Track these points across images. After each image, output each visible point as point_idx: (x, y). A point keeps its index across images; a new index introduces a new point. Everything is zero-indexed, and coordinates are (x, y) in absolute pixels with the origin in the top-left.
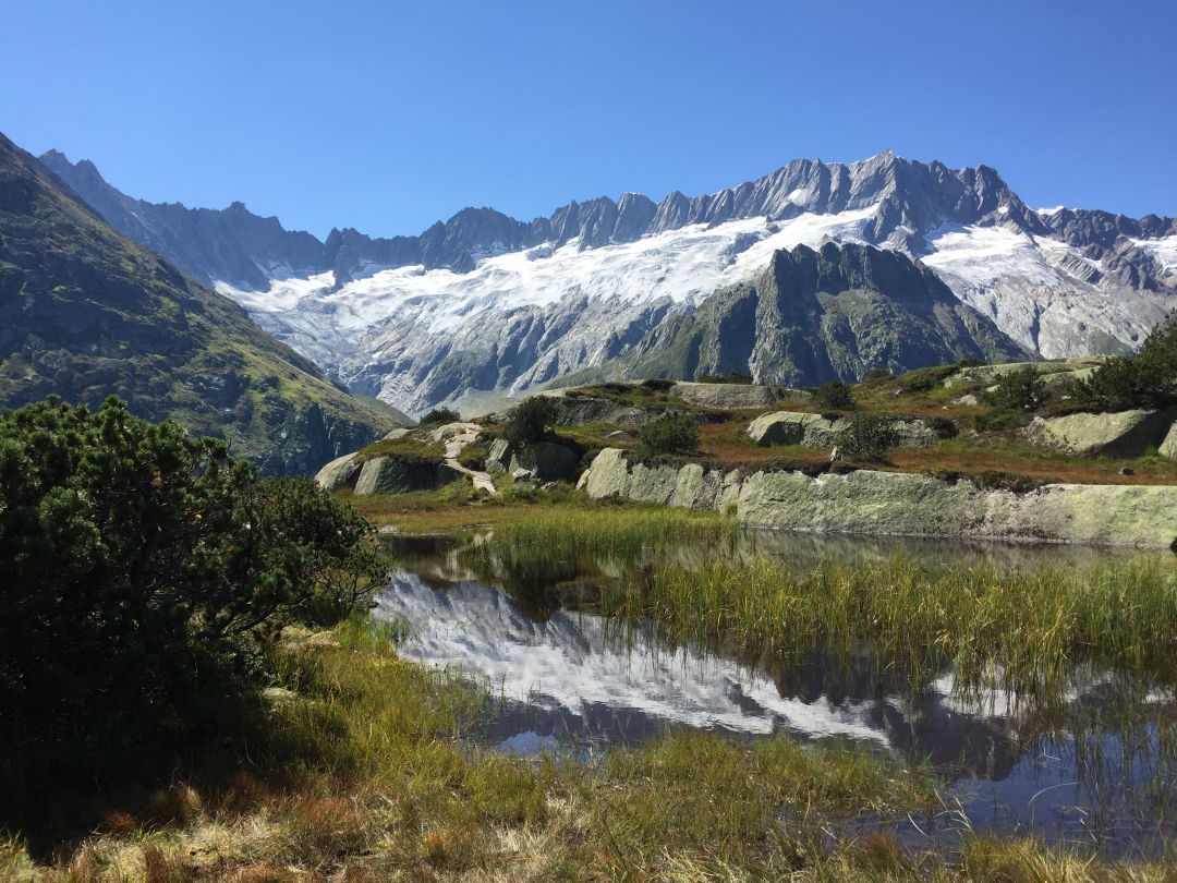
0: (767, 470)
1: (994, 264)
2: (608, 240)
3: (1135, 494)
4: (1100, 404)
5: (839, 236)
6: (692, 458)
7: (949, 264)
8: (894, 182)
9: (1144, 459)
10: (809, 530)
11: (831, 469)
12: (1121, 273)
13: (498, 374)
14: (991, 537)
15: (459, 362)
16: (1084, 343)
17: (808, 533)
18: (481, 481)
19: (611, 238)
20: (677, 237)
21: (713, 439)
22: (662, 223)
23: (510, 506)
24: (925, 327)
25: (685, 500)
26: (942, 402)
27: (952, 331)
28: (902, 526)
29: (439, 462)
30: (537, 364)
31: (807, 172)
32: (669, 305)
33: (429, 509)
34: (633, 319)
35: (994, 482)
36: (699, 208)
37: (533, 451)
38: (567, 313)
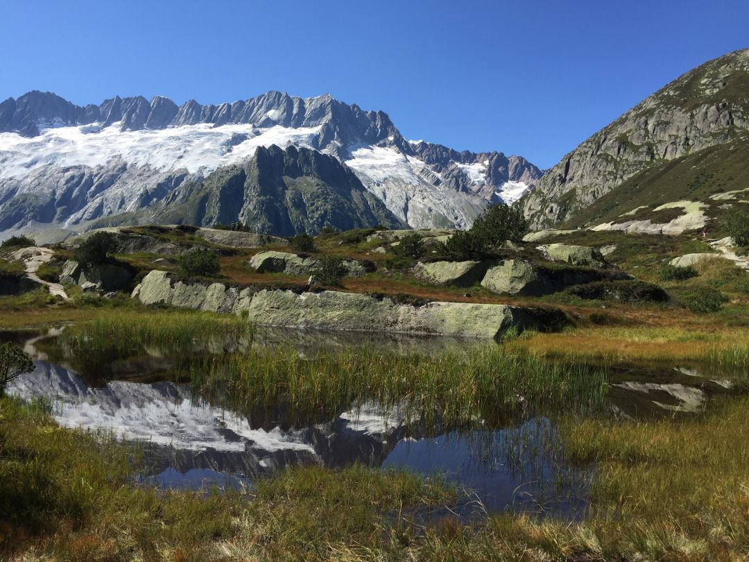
0: (269, 289)
1: (385, 169)
2: (143, 126)
3: (477, 308)
4: (452, 257)
5: (298, 142)
6: (217, 279)
7: (361, 166)
8: (330, 114)
9: (474, 288)
10: (295, 327)
11: (310, 290)
12: (450, 181)
13: (55, 213)
14: (401, 332)
15: (24, 201)
16: (431, 219)
17: (295, 329)
18: (56, 290)
19: (145, 125)
20: (193, 130)
21: (227, 266)
22: (182, 119)
23: (81, 309)
24: (346, 203)
25: (213, 306)
26: (366, 250)
27: (361, 206)
28: (352, 326)
29: (22, 276)
30: (87, 207)
31: (279, 100)
32: (185, 175)
33: (16, 310)
34: (159, 182)
35: (403, 300)
36: (208, 113)
37: (98, 270)
38: (110, 173)
